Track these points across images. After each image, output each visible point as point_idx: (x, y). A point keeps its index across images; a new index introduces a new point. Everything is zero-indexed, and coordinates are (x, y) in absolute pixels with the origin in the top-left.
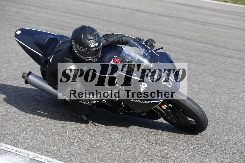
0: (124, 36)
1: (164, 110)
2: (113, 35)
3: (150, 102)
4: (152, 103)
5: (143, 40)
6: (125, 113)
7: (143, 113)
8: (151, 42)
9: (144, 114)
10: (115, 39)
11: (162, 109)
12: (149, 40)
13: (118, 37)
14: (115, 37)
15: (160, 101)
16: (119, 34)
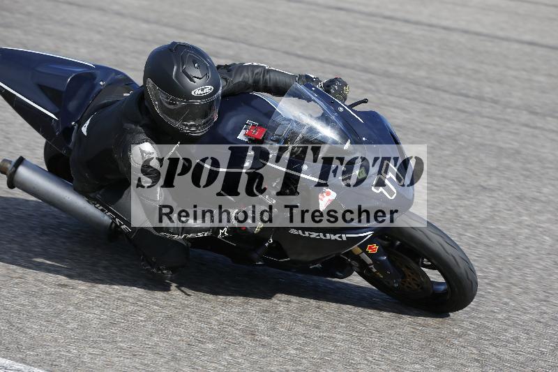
0: (269, 71)
1: (370, 255)
2: (241, 68)
3: (341, 237)
4: (344, 239)
5: (318, 81)
6: (268, 263)
7: (314, 262)
8: (338, 86)
9: (317, 266)
10: (248, 76)
11: (367, 253)
12: (332, 82)
13: (256, 72)
14: (247, 73)
15: (367, 233)
16: (258, 67)
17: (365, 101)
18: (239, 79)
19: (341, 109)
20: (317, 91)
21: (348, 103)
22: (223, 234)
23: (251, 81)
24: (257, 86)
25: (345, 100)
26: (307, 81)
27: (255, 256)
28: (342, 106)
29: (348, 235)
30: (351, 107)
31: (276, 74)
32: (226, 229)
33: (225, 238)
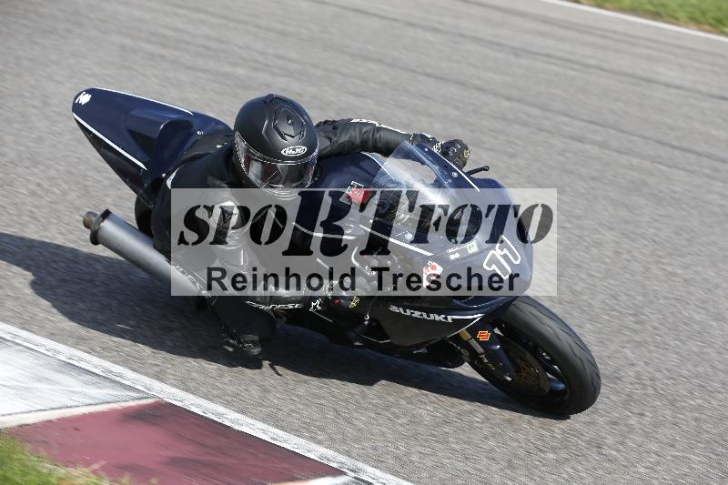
0: (379, 129)
1: (481, 343)
2: (347, 124)
3: (446, 318)
4: (450, 321)
5: (434, 142)
6: (367, 345)
7: (418, 346)
8: (458, 149)
9: (421, 351)
10: (355, 135)
11: (477, 340)
12: (452, 143)
13: (364, 130)
14: (354, 131)
15: (475, 316)
16: (366, 124)
17: (485, 169)
18: (344, 138)
19: (455, 175)
20: (431, 153)
21: (466, 169)
22: (315, 307)
23: (358, 141)
24: (365, 145)
25: (464, 165)
26: (422, 141)
27: (352, 335)
28: (457, 172)
29: (455, 317)
30: (468, 174)
31: (388, 132)
32: (318, 302)
33: (318, 311)
